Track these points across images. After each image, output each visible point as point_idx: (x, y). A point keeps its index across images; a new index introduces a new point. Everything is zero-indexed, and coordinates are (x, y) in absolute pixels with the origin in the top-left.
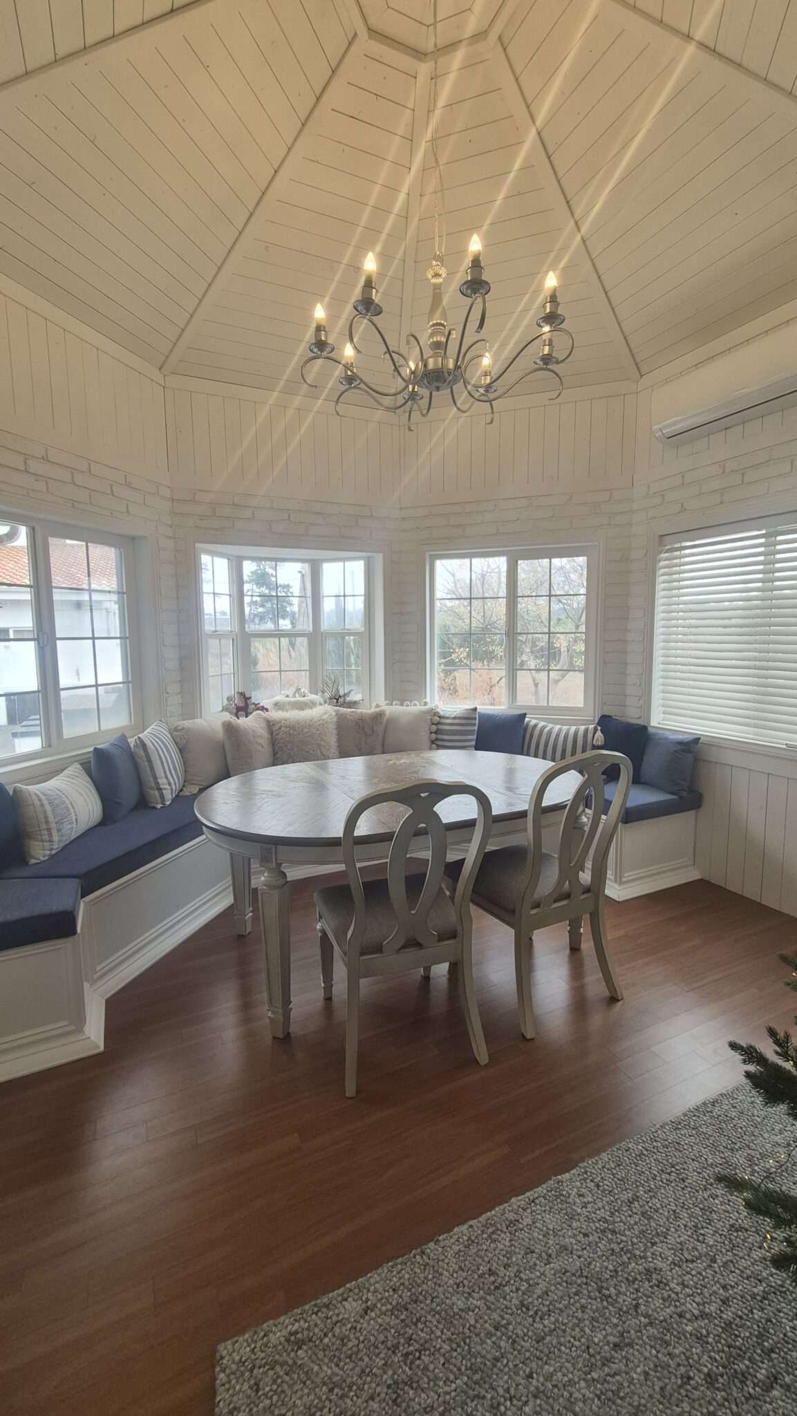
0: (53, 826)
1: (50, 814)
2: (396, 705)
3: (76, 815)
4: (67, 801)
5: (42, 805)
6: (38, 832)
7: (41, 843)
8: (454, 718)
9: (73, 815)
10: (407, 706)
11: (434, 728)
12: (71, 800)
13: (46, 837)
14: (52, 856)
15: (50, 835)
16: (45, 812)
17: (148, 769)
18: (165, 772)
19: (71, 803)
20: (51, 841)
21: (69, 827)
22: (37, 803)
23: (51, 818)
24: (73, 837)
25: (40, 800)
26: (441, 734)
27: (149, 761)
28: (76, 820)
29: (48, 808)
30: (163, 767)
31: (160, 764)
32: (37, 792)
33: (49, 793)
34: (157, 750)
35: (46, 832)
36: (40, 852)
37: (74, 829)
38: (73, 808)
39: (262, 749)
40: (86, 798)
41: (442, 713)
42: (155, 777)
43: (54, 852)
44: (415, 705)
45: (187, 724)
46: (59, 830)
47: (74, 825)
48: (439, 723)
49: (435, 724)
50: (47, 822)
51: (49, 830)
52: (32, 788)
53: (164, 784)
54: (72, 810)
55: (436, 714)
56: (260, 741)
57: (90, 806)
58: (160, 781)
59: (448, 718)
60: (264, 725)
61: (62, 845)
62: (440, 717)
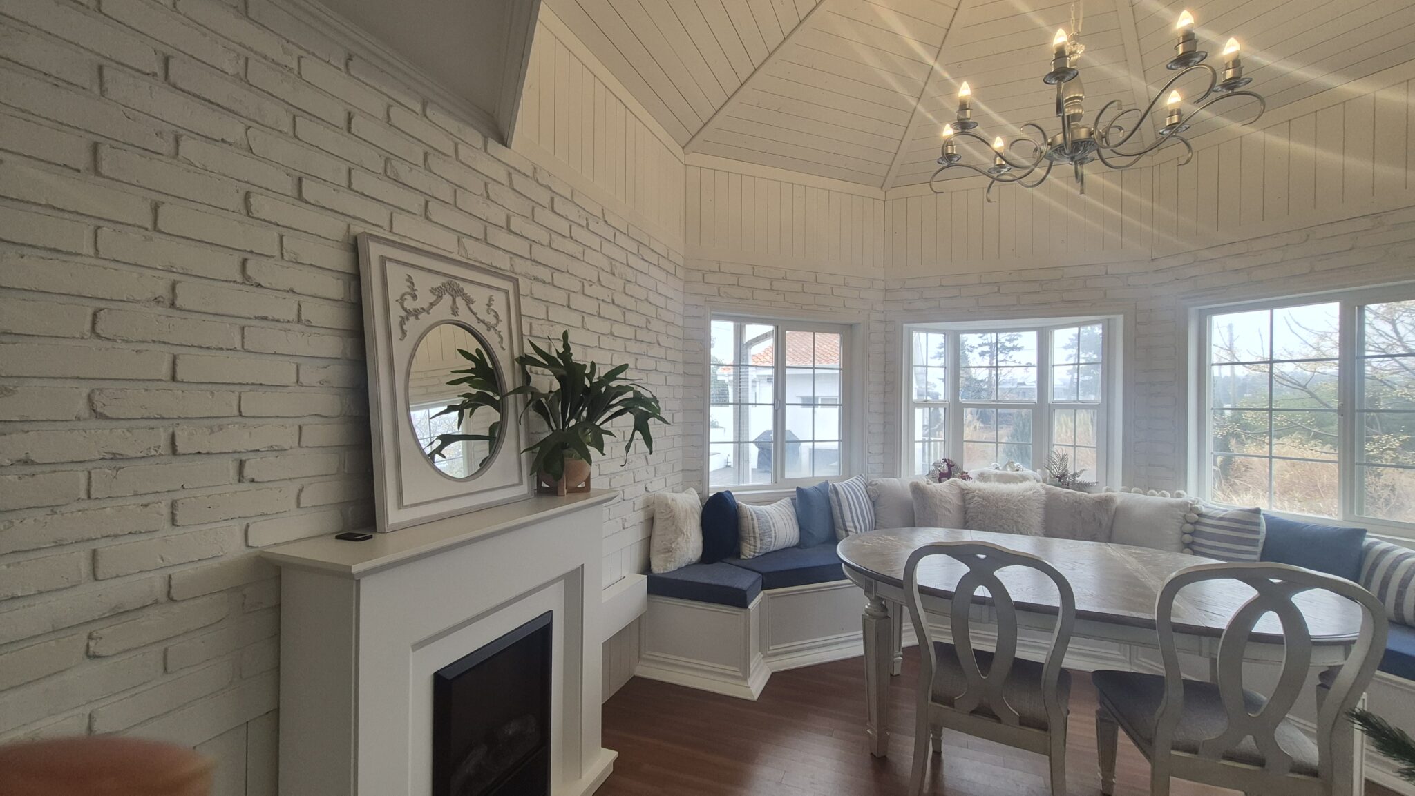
0: (757, 535)
1: (756, 526)
2: (1135, 492)
3: (775, 533)
4: (770, 521)
5: (752, 519)
6: (748, 538)
7: (749, 546)
8: (1221, 519)
9: (773, 532)
10: (1153, 495)
11: (1189, 527)
12: (774, 521)
13: (752, 542)
14: (755, 558)
15: (755, 541)
16: (753, 525)
17: (838, 511)
18: (852, 517)
19: (773, 523)
20: (755, 546)
21: (769, 539)
22: (750, 517)
23: (757, 530)
24: (772, 548)
25: (752, 515)
26: (1199, 537)
27: (840, 505)
28: (775, 536)
29: (756, 522)
30: (851, 512)
31: (849, 510)
32: (752, 510)
33: (759, 512)
34: (847, 497)
35: (752, 539)
36: (748, 552)
37: (773, 543)
38: (774, 527)
39: (949, 514)
40: (786, 522)
41: (1204, 510)
42: (843, 520)
43: (757, 555)
44: (1164, 495)
45: (880, 480)
46: (761, 540)
47: (773, 540)
48: (1197, 522)
49: (1192, 523)
50: (754, 532)
51: (755, 538)
52: (748, 507)
53: (851, 527)
54: (773, 529)
55: (1193, 510)
56: (948, 506)
57: (788, 529)
58: (847, 524)
59: (1211, 518)
60: (957, 491)
61: (763, 551)
62: (1200, 515)
